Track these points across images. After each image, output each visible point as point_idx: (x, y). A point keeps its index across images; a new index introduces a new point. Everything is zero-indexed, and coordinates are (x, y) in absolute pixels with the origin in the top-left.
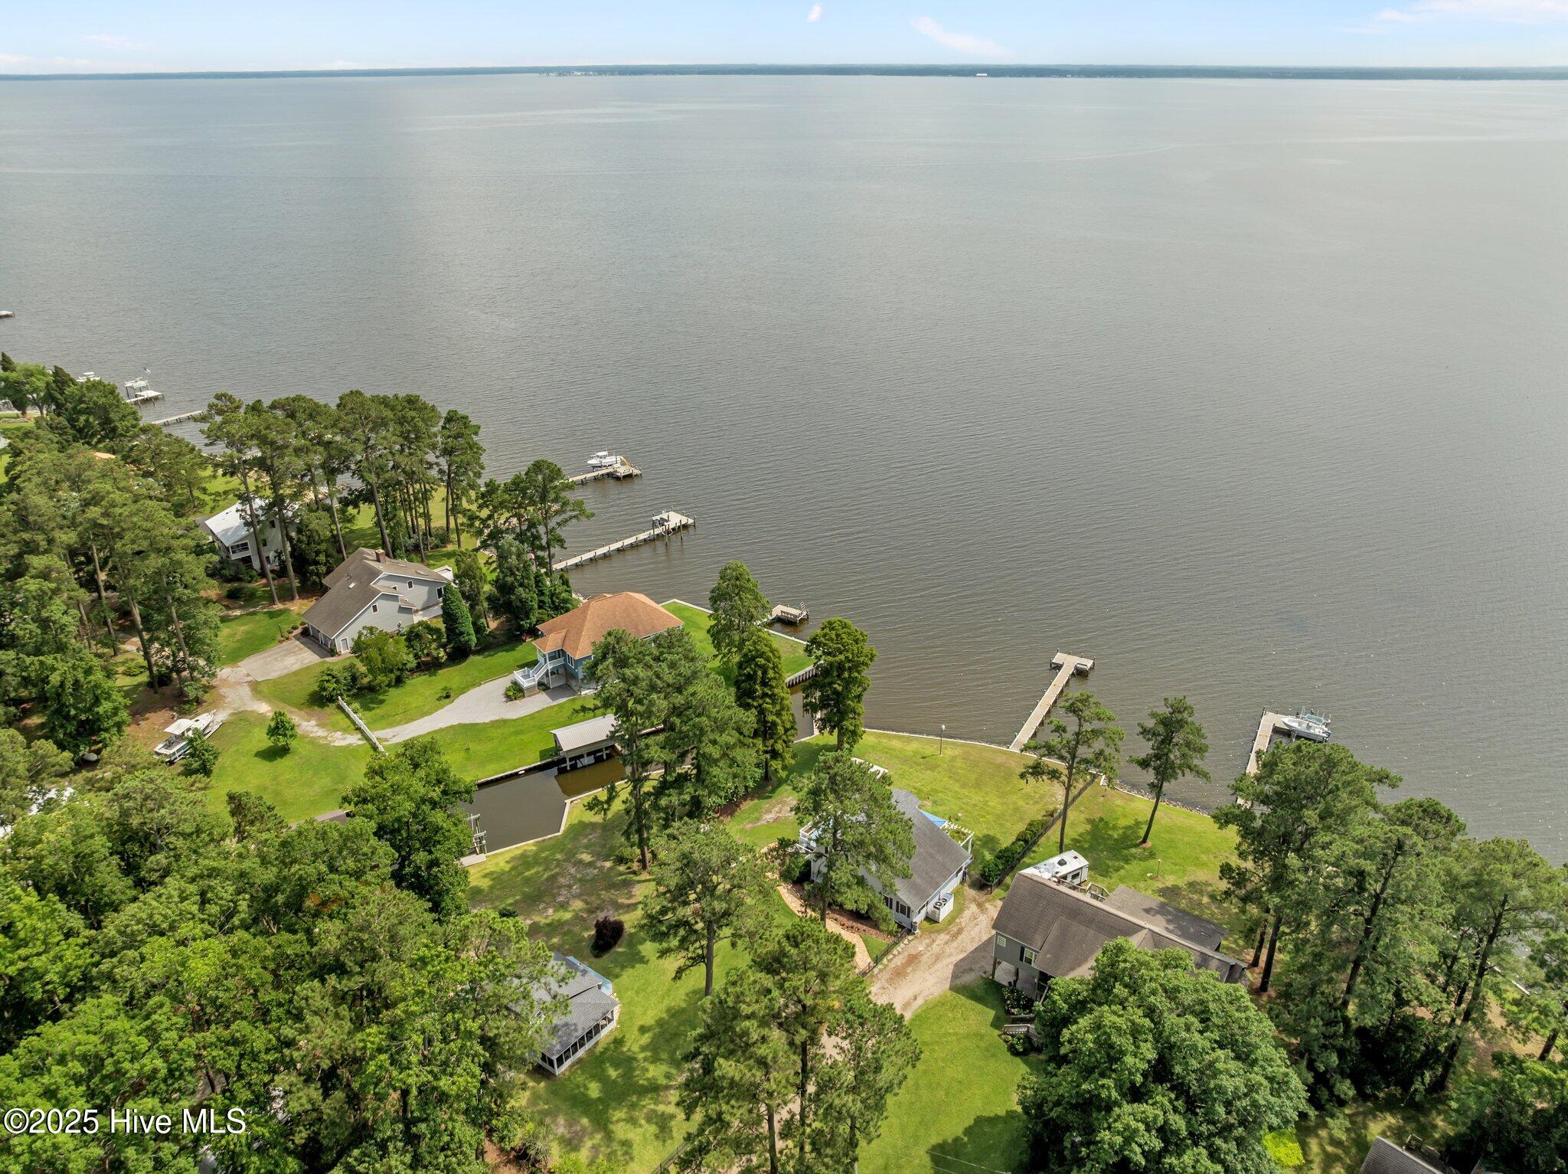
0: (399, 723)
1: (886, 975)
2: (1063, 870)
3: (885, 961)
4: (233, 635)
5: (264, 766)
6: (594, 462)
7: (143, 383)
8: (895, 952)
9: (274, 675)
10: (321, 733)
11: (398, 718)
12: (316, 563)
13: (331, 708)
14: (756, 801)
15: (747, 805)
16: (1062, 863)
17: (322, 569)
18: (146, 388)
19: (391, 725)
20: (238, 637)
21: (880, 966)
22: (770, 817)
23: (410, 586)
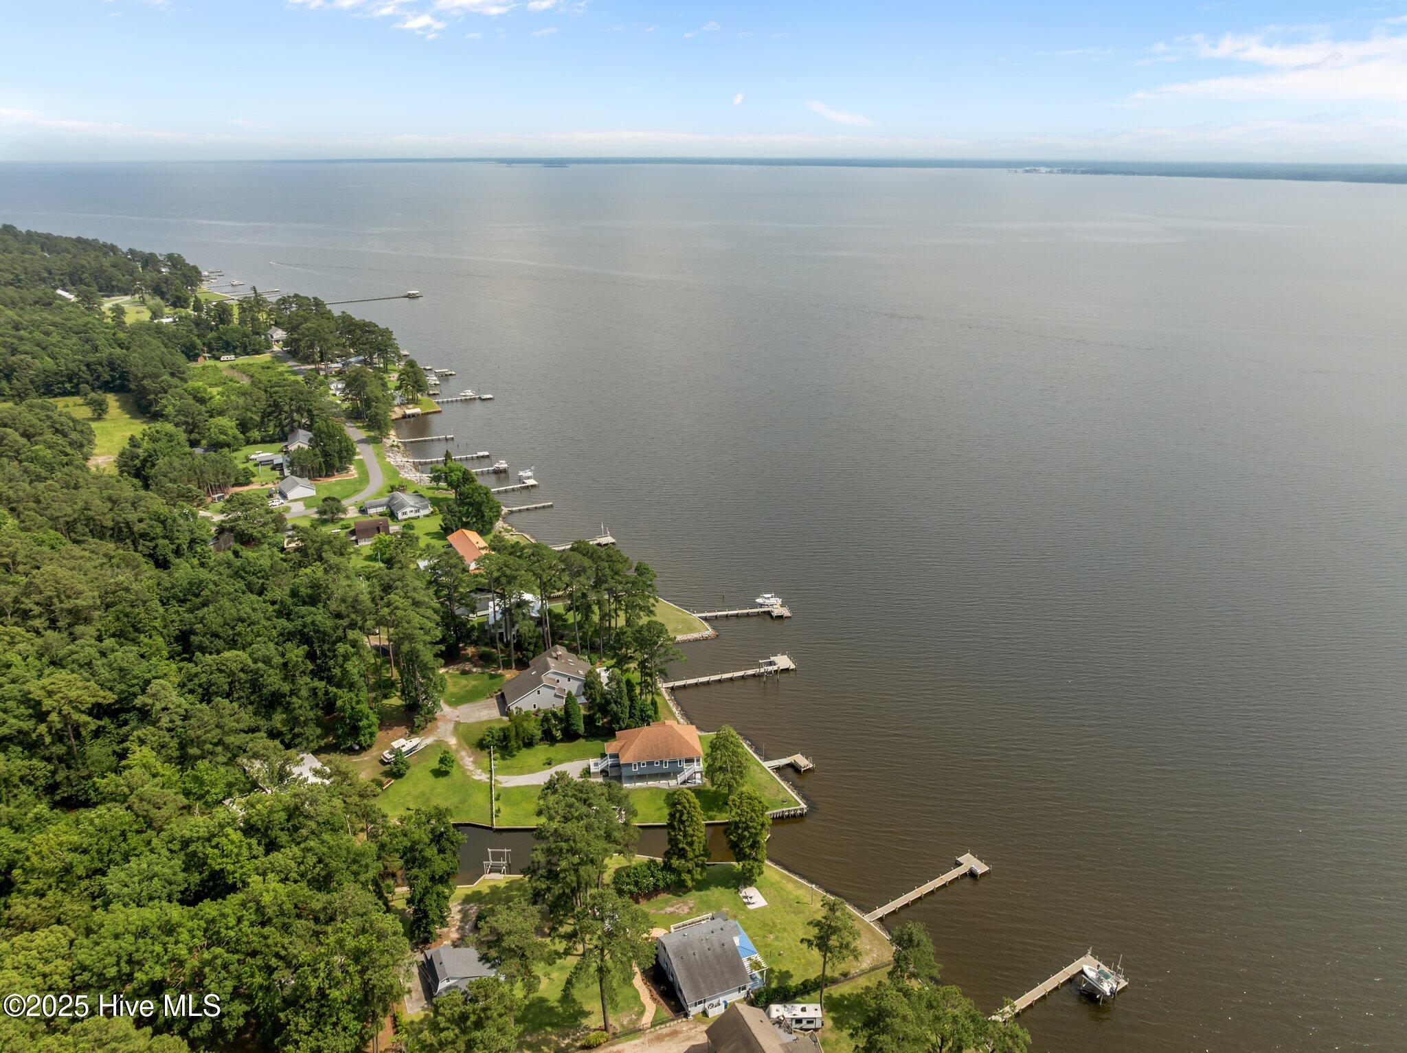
0: (514, 774)
1: (651, 1036)
2: (801, 1015)
3: (658, 1028)
4: (465, 686)
5: (431, 779)
6: (759, 600)
7: (529, 474)
8: (668, 1025)
9: (471, 720)
10: (471, 767)
11: (515, 770)
12: (527, 650)
13: (485, 753)
14: (670, 896)
15: (663, 896)
16: (803, 1010)
17: (531, 654)
18: (528, 478)
19: (509, 774)
20: (468, 688)
21: (652, 1030)
22: (669, 909)
23: (569, 680)
